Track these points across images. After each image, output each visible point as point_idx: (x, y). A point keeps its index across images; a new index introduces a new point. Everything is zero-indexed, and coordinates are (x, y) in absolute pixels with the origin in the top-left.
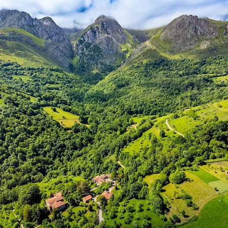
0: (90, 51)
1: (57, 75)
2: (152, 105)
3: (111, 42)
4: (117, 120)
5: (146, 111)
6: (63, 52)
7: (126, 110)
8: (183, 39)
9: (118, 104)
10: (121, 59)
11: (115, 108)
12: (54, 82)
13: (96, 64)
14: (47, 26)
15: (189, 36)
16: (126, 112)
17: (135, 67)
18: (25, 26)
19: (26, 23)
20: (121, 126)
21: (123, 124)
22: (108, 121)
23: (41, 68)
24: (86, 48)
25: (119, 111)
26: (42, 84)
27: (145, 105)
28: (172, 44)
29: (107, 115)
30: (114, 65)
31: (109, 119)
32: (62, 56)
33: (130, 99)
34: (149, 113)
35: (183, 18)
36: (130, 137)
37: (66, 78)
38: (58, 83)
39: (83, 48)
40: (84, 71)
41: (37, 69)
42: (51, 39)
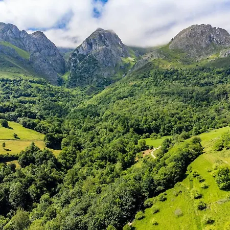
0: (84, 63)
1: (37, 88)
2: (173, 119)
3: (110, 54)
4: (116, 141)
5: (164, 129)
6: (53, 66)
7: (132, 126)
8: (196, 48)
9: (117, 119)
10: (123, 72)
11: (113, 124)
12: (31, 94)
13: (91, 77)
14: (36, 39)
15: (204, 45)
16: (131, 130)
17: (139, 77)
18: (11, 39)
19: (12, 35)
20: (124, 152)
21: (127, 149)
22: (100, 143)
23: (18, 79)
24: (80, 60)
25: (120, 128)
26: (14, 97)
27: (163, 119)
28: (184, 54)
29: (98, 134)
30: (114, 79)
31: (102, 140)
32: (50, 70)
33: (137, 111)
34: (170, 131)
35: (193, 28)
36: (152, 181)
37: (49, 90)
38: (36, 96)
39: (76, 60)
40: (75, 85)
41: (14, 81)
42: (40, 52)
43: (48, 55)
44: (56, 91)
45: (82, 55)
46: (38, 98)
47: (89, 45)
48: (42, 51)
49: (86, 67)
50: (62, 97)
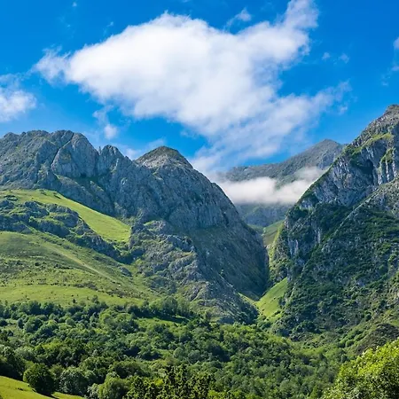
0: (344, 238)
1: (158, 330)
12: (137, 350)
23: (89, 305)
37: (207, 337)
38: (157, 356)
39: (310, 230)
40: (312, 329)
41: (72, 311)
42: (167, 219)
43: (199, 226)
44: (234, 341)
45: (334, 207)
46: (164, 363)
47: (358, 173)
48: (177, 213)
49: (353, 252)
50: (262, 363)
